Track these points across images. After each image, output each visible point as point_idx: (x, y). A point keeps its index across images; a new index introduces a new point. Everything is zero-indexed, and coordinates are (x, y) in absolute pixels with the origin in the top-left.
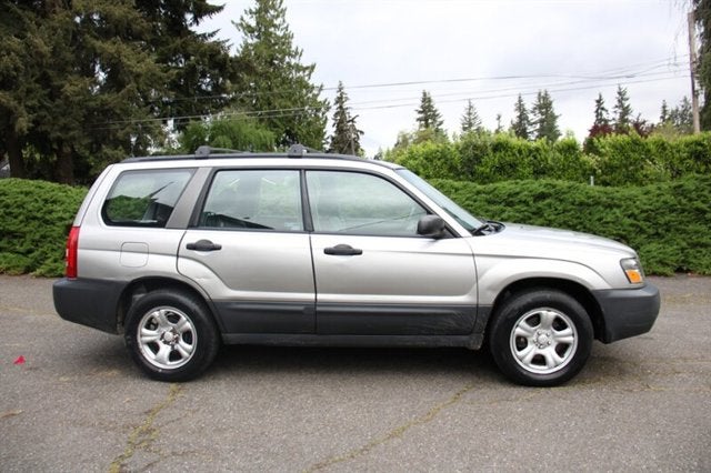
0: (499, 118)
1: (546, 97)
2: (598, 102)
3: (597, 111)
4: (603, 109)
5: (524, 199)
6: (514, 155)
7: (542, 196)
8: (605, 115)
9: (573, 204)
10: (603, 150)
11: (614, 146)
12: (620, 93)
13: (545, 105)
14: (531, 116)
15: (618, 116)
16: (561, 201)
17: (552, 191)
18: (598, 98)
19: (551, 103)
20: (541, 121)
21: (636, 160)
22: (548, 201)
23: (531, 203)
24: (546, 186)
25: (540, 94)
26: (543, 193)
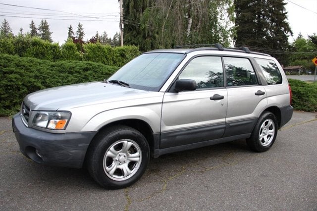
0: (21, 30)
1: (45, 23)
2: (70, 28)
3: (69, 33)
4: (72, 32)
5: (78, 70)
6: (43, 48)
7: (86, 70)
8: (73, 35)
9: (102, 74)
10: (85, 50)
11: (90, 48)
12: (79, 26)
13: (45, 27)
14: (38, 31)
15: (78, 36)
16: (96, 72)
17: (91, 67)
18: (69, 27)
19: (48, 26)
20: (43, 35)
21: (99, 55)
22: (89, 72)
23: (82, 72)
24: (86, 64)
25: (42, 22)
26: (87, 68)
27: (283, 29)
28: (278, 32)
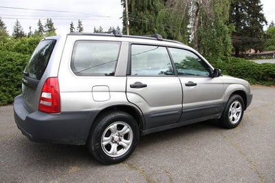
0: (30, 28)
1: (50, 21)
2: (71, 25)
3: (71, 29)
8: (74, 30)
12: (79, 22)
13: (50, 25)
14: (44, 28)
19: (53, 24)
20: (49, 31)
27: (258, 19)
28: (254, 23)
